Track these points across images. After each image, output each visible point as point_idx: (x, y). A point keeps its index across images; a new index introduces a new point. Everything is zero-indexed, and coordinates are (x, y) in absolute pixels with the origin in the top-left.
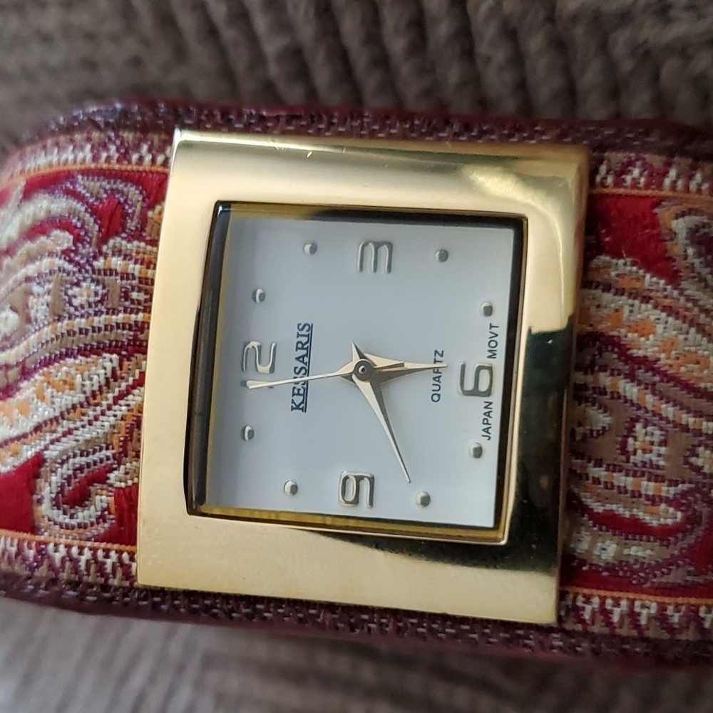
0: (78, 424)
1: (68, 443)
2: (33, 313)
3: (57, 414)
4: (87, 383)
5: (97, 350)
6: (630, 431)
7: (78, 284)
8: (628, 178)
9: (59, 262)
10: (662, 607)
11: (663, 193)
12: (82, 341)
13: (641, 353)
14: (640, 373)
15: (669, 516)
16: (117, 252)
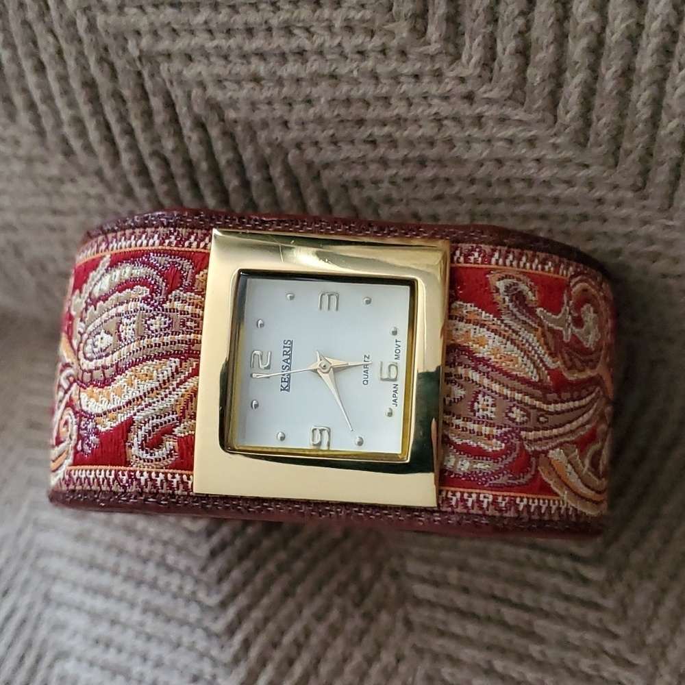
0: (155, 400)
1: (148, 411)
2: (123, 335)
3: (142, 394)
4: (161, 375)
5: (167, 356)
6: (476, 400)
7: (153, 318)
8: (472, 258)
9: (140, 305)
10: (495, 497)
11: (491, 266)
12: (157, 351)
13: (481, 355)
14: (481, 367)
15: (497, 446)
16: (178, 299)
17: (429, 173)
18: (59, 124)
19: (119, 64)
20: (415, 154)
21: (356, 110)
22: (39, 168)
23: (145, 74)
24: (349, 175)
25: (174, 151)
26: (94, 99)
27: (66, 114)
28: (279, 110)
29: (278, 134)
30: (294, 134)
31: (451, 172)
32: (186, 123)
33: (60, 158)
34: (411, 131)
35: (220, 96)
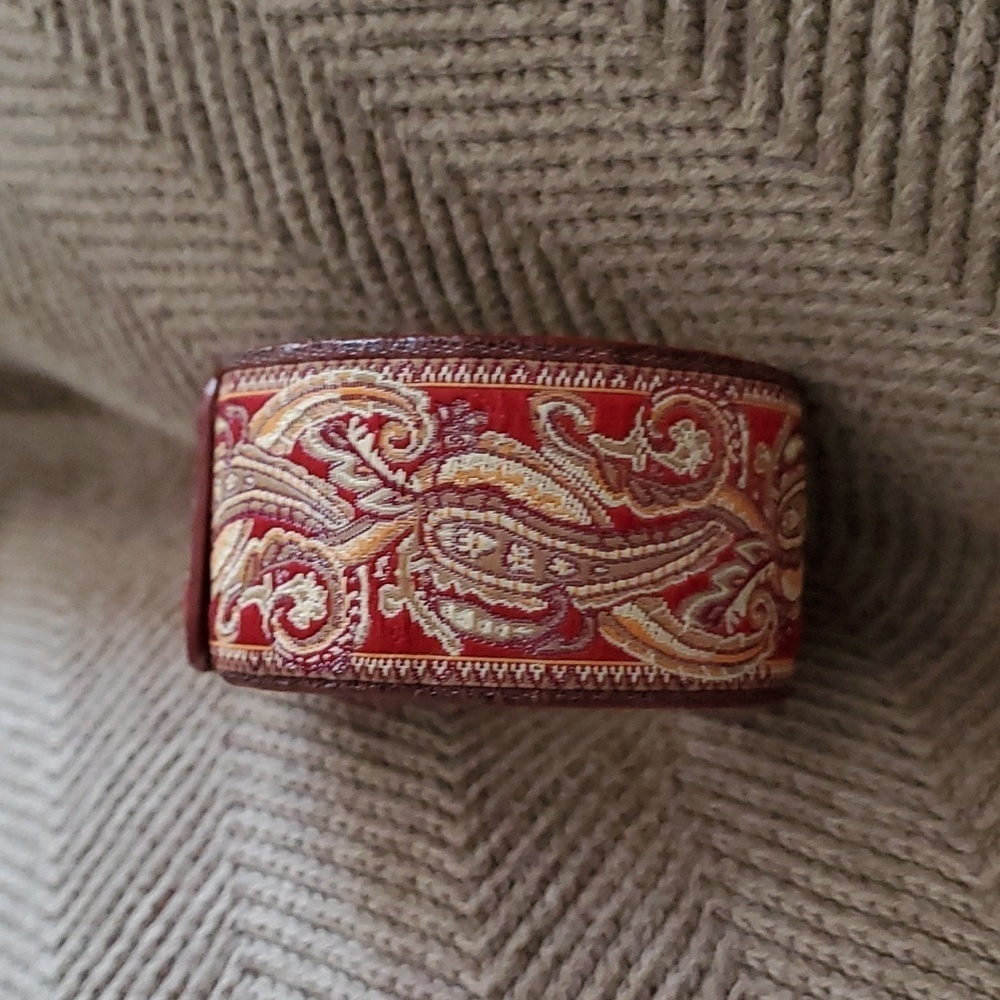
17: (704, 257)
18: (274, 200)
19: (349, 122)
20: (686, 231)
21: (617, 175)
22: (250, 258)
23: (378, 135)
24: (610, 261)
25: (411, 233)
26: (317, 168)
27: (283, 189)
28: (530, 177)
29: (528, 209)
30: (547, 209)
31: (729, 256)
32: (424, 199)
33: (275, 244)
34: (683, 202)
35: (462, 160)
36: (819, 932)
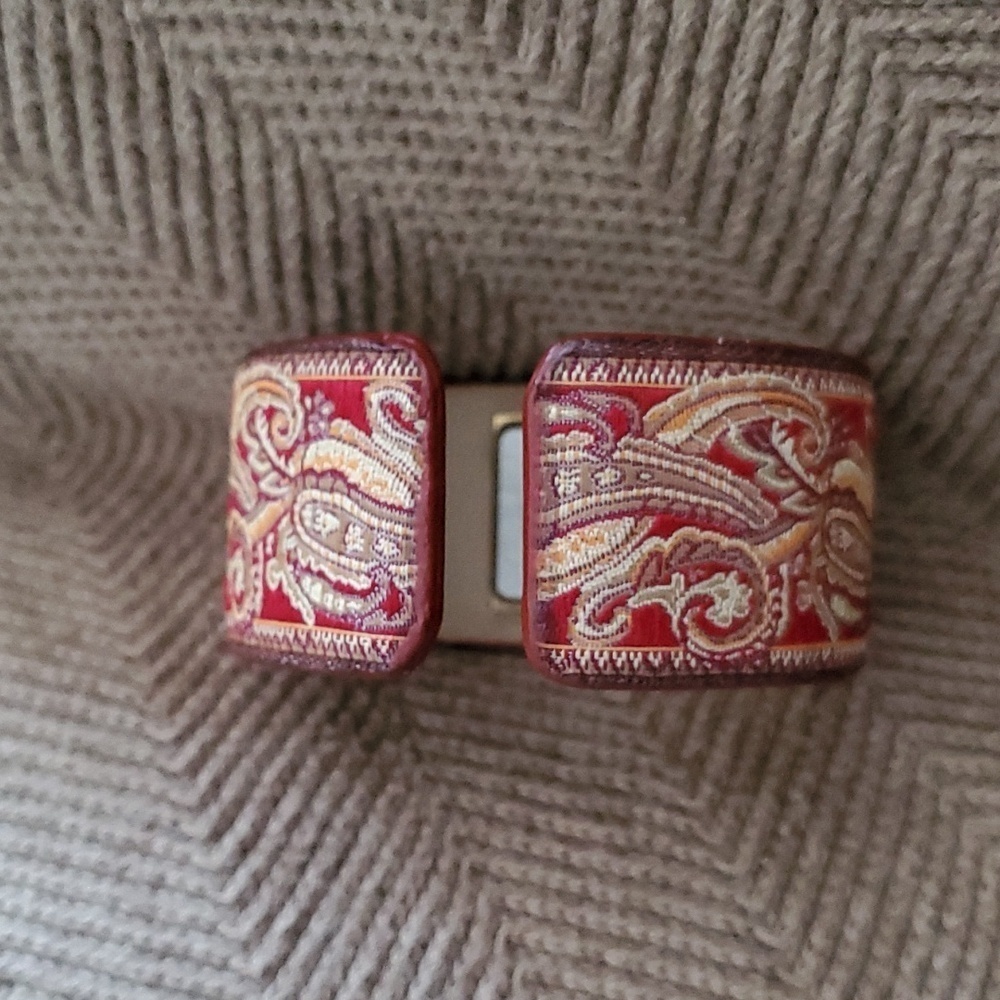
36: (568, 867)
